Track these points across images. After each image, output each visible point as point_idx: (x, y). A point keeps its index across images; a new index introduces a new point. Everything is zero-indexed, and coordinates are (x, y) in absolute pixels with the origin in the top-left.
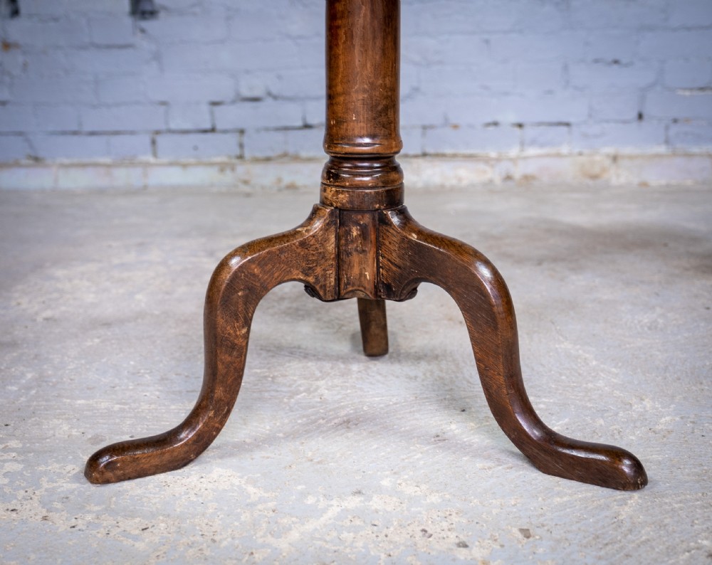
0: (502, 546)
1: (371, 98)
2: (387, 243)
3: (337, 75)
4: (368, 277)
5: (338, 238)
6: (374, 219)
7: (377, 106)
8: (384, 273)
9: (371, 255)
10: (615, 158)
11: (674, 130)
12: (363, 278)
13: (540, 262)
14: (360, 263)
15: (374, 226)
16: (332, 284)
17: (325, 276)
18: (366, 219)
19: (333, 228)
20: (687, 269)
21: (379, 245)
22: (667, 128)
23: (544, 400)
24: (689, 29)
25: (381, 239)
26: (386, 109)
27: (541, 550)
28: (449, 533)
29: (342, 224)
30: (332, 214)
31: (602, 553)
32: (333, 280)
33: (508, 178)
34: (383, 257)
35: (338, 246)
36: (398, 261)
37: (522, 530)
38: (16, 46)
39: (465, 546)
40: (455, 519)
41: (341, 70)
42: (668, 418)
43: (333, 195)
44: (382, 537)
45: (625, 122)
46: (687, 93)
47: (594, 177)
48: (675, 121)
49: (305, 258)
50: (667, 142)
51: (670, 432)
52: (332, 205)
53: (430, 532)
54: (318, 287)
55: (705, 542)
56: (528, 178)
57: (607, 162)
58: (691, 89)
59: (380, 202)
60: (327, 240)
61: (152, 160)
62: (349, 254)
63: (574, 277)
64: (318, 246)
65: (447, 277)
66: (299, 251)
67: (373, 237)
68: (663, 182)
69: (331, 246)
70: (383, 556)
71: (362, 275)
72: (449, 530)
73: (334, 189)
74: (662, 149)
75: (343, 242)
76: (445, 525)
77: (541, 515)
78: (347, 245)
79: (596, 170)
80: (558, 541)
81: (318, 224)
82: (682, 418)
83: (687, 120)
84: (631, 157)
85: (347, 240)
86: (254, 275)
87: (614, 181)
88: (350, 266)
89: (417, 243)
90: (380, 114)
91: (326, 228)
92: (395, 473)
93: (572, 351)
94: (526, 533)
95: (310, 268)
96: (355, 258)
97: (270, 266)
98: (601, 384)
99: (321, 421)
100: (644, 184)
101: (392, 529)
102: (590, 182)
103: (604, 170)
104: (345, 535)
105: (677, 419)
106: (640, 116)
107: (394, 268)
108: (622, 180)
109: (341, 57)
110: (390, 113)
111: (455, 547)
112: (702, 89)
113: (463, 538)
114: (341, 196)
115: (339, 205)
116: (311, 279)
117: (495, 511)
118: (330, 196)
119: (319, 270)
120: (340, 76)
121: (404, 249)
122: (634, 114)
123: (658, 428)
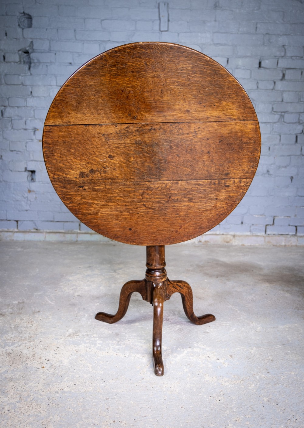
0: (227, 359)
10: (234, 236)
11: (252, 227)
13: (217, 277)
20: (259, 280)
22: (250, 227)
23: (228, 323)
24: (258, 197)
27: (235, 360)
28: (214, 357)
31: (249, 360)
33: (200, 241)
37: (230, 356)
38: (33, 191)
39: (219, 359)
40: (215, 353)
42: (259, 328)
44: (199, 358)
45: (237, 225)
46: (257, 216)
47: (228, 242)
48: (253, 225)
50: (250, 231)
51: (260, 331)
53: (210, 357)
55: (271, 358)
56: (206, 241)
57: (232, 238)
58: (258, 215)
61: (79, 231)
63: (228, 283)
68: (249, 244)
70: (201, 362)
72: (214, 356)
74: (249, 233)
76: (212, 355)
77: (234, 352)
79: (228, 240)
80: (239, 358)
82: (263, 328)
83: (256, 225)
84: (239, 236)
87: (234, 244)
92: (197, 343)
93: (232, 308)
94: (231, 356)
98: (241, 318)
99: (173, 329)
100: (243, 245)
101: (201, 356)
102: (226, 244)
103: (231, 240)
104: (190, 357)
105: (262, 328)
106: (242, 223)
108: (236, 244)
111: (216, 360)
112: (261, 215)
113: (217, 358)
117: (223, 351)
122: (241, 222)
123: (257, 330)
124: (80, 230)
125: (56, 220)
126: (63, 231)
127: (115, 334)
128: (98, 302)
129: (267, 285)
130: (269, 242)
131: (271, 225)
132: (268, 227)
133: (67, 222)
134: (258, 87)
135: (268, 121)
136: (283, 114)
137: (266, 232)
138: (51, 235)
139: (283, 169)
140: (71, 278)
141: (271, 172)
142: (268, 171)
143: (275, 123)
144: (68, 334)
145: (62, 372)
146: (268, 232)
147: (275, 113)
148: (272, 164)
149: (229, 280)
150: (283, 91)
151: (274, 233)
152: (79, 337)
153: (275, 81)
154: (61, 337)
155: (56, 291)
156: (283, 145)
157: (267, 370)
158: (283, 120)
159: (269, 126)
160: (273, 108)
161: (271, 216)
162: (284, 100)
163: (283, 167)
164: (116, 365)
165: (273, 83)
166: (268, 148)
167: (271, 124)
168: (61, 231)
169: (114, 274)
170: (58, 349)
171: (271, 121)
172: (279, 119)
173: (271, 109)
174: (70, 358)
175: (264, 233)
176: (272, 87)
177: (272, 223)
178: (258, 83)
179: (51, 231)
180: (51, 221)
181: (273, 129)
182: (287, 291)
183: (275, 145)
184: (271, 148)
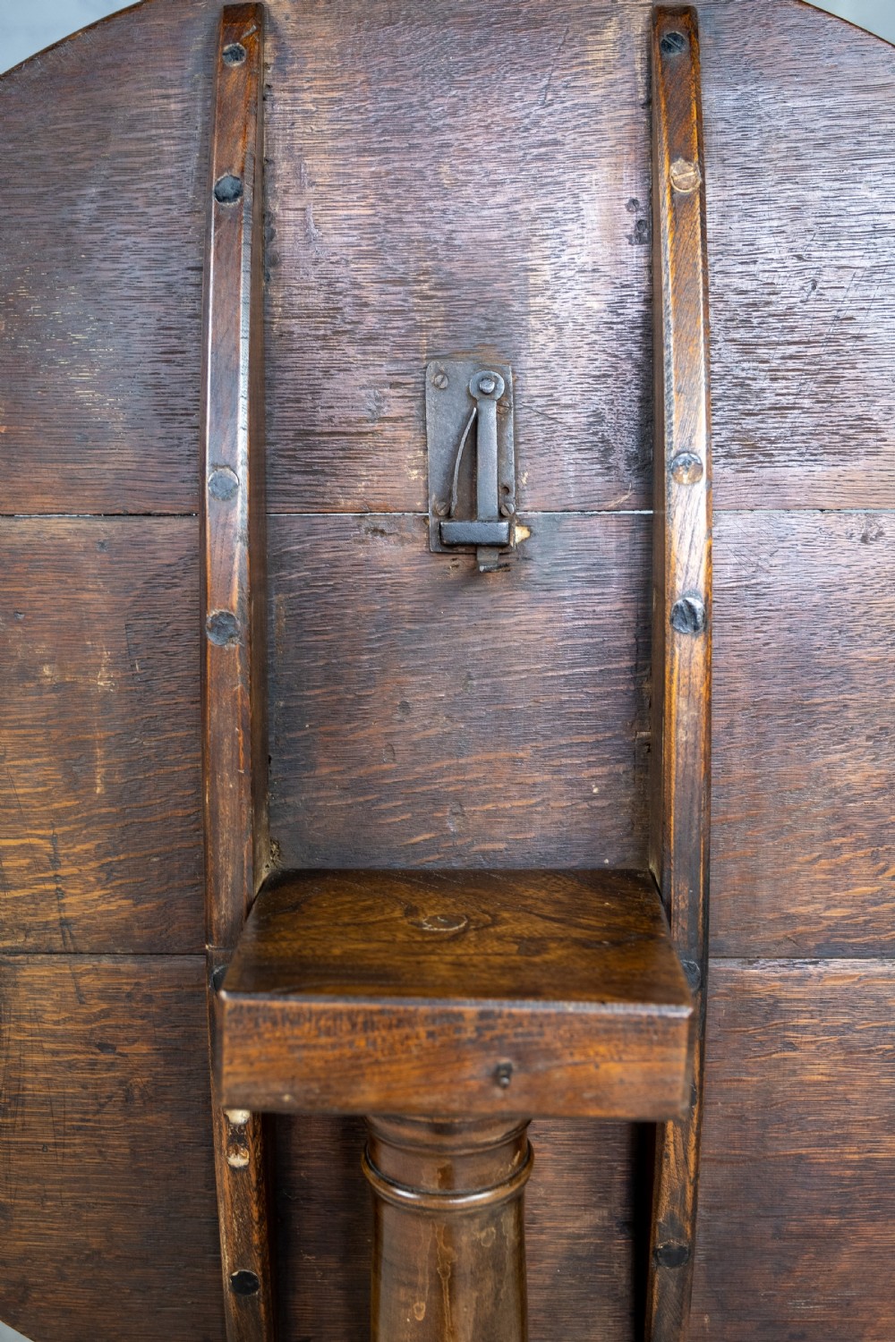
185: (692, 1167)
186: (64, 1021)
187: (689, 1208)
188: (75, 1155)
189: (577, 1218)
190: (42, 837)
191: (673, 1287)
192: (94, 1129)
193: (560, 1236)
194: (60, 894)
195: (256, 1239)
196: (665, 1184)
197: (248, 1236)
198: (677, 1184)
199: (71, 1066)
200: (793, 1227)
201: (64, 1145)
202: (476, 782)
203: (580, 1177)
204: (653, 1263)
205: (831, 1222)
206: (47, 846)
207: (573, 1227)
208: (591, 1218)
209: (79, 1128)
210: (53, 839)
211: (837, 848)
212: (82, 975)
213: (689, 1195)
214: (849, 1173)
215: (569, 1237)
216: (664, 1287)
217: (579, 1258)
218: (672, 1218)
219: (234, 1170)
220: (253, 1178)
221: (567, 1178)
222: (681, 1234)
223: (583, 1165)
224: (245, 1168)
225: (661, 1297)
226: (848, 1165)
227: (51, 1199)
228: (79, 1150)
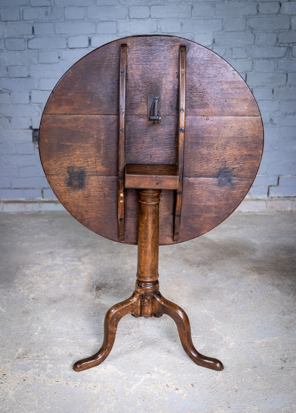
0: (187, 389)
1: (151, 267)
2: (155, 303)
3: (141, 261)
4: (149, 312)
5: (141, 302)
6: (151, 297)
7: (152, 269)
8: (154, 311)
9: (150, 306)
11: (252, 189)
12: (148, 313)
14: (147, 309)
15: (151, 299)
16: (139, 313)
17: (137, 312)
18: (149, 298)
19: (140, 299)
21: (152, 304)
25: (153, 302)
26: (155, 269)
27: (196, 390)
28: (173, 386)
29: (142, 299)
30: (139, 296)
31: (211, 391)
32: (139, 312)
34: (154, 307)
35: (141, 303)
36: (158, 308)
37: (191, 384)
39: (178, 390)
40: (175, 381)
41: (143, 260)
42: (232, 343)
43: (140, 291)
44: (156, 387)
49: (132, 308)
51: (232, 349)
52: (139, 293)
53: (168, 386)
54: (135, 315)
55: (236, 387)
59: (153, 293)
60: (138, 303)
62: (144, 306)
63: (210, 274)
64: (135, 304)
65: (172, 315)
66: (130, 306)
67: (151, 302)
69: (139, 304)
70: (157, 393)
71: (148, 311)
72: (173, 385)
73: (140, 290)
75: (142, 303)
76: (172, 383)
77: (196, 379)
78: (143, 304)
80: (200, 387)
81: (135, 299)
82: (236, 343)
83: (257, 186)
85: (143, 303)
86: (118, 314)
88: (144, 309)
89: (163, 305)
90: (153, 271)
91: (138, 300)
92: (158, 366)
93: (207, 314)
94: (193, 385)
95: (133, 310)
96: (146, 307)
97: (123, 311)
98: (215, 329)
99: (134, 346)
100: (240, 212)
101: (159, 385)
104: (147, 387)
105: (235, 344)
107: (157, 310)
109: (143, 257)
110: (156, 270)
111: (175, 390)
112: (263, 174)
113: (177, 387)
114: (142, 292)
115: (141, 294)
116: (133, 313)
117: (185, 378)
118: (139, 291)
119: (136, 311)
120: (142, 262)
121: (160, 306)
123: (230, 347)
124: (43, 197)
125: (14, 186)
126: (23, 199)
127: (68, 355)
128: (55, 308)
129: (256, 276)
130: (272, 207)
131: (274, 186)
132: (271, 188)
133: (27, 188)
134: (258, 11)
135: (272, 56)
136: (291, 45)
137: (268, 194)
138: (10, 205)
139: (290, 117)
140: (27, 272)
141: (275, 121)
142: (271, 120)
143: (280, 58)
144: (17, 355)
145: (6, 408)
146: (271, 195)
147: (281, 45)
148: (276, 111)
149: (211, 270)
150: (292, 15)
151: (279, 195)
152: (29, 360)
153: (281, 2)
154: (9, 359)
155: (9, 291)
156: (290, 86)
157: (228, 403)
158: (290, 54)
159: (272, 62)
160: (277, 39)
161: (275, 176)
162: (293, 28)
163: (290, 114)
164: (64, 398)
165: (278, 6)
166: (272, 90)
167: (276, 59)
168: (21, 199)
169: (78, 263)
170: (5, 377)
171: (275, 56)
172: (286, 53)
173: (275, 40)
174: (16, 390)
175: (266, 196)
176: (276, 11)
177: (276, 183)
178: (258, 5)
179: (10, 199)
180: (9, 188)
181: (278, 66)
182: (278, 286)
183: (280, 86)
184: (275, 91)
185: (181, 203)
186: (96, 185)
187: (180, 209)
188: (97, 204)
189: (166, 213)
190: (94, 159)
191: (178, 220)
192: (100, 200)
193: (163, 215)
194: (96, 167)
195: (123, 213)
196: (177, 205)
197: (122, 212)
198: (179, 205)
199: (97, 191)
200: (195, 214)
201: (96, 202)
202: (153, 152)
203: (166, 207)
204: (175, 217)
205: (200, 213)
206: (94, 160)
207: (165, 214)
208: (168, 213)
209: (98, 200)
210: (95, 159)
211: (202, 162)
212: (99, 178)
213: (180, 207)
214: (202, 207)
215: (164, 215)
216: (177, 220)
217: (166, 218)
218: (178, 210)
219: (121, 203)
220: (123, 204)
221: (164, 207)
222: (179, 213)
223: (166, 205)
224: (122, 203)
225: (176, 222)
226: (202, 206)
227: (94, 210)
228: (98, 203)
